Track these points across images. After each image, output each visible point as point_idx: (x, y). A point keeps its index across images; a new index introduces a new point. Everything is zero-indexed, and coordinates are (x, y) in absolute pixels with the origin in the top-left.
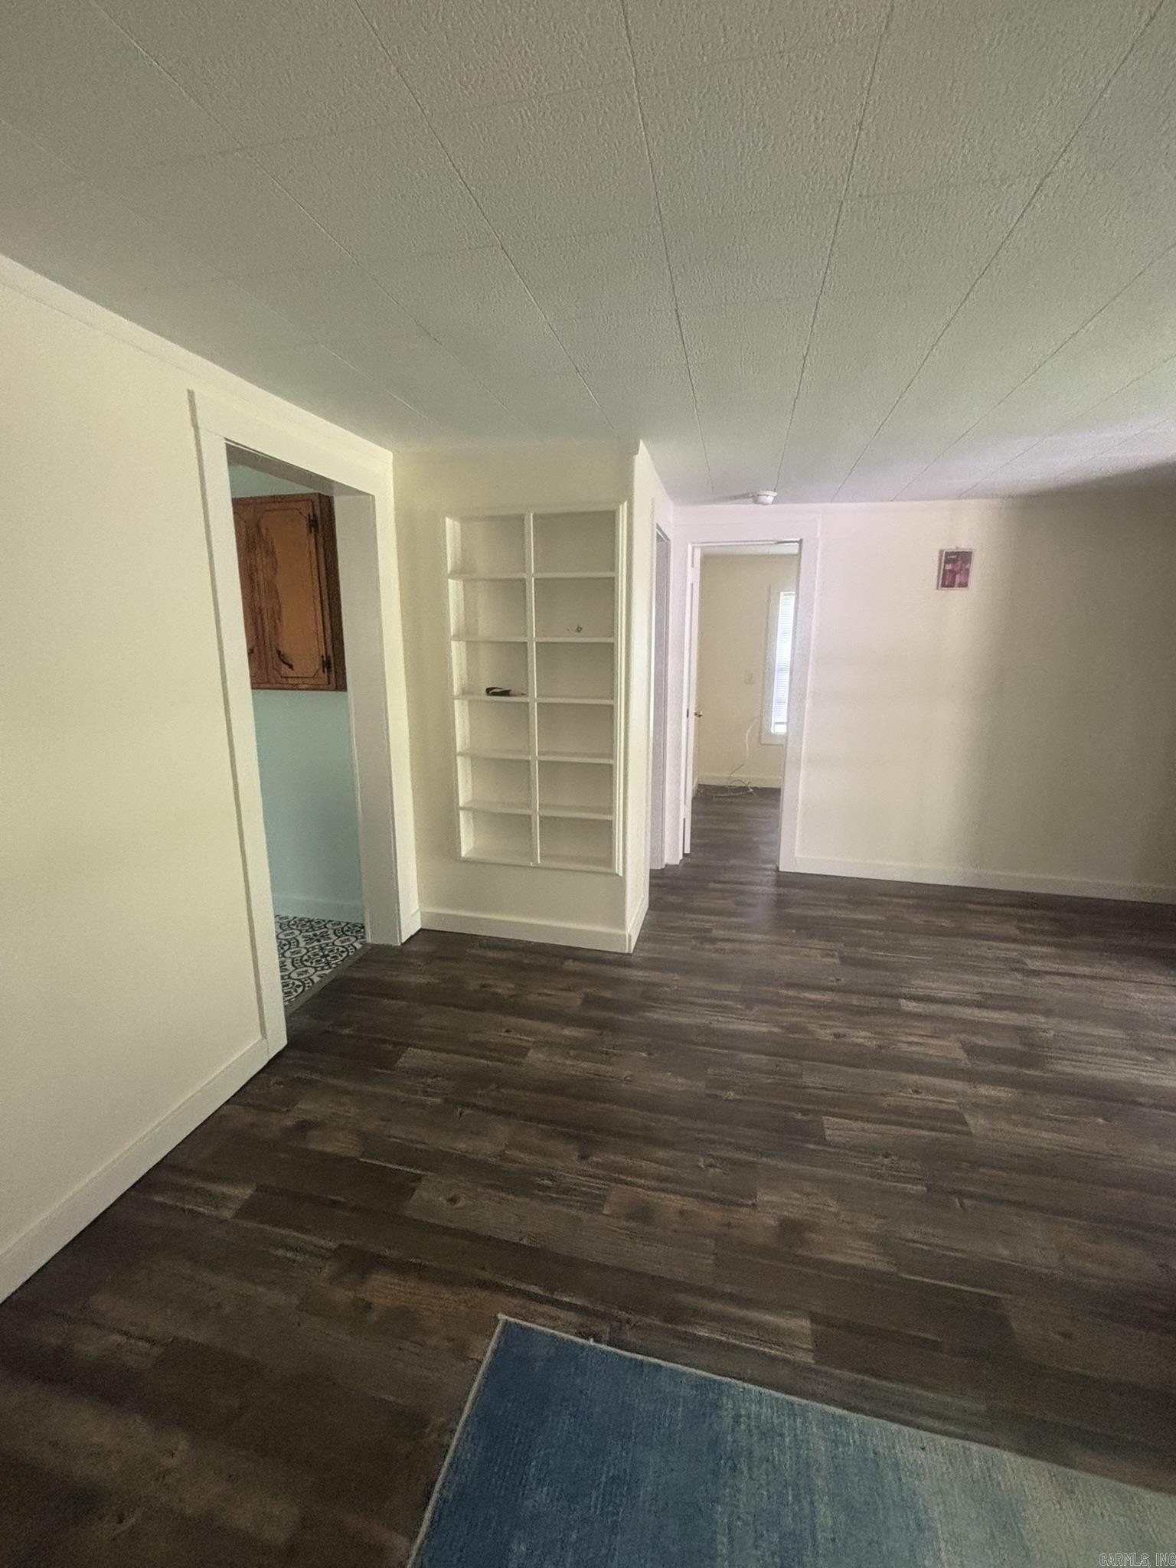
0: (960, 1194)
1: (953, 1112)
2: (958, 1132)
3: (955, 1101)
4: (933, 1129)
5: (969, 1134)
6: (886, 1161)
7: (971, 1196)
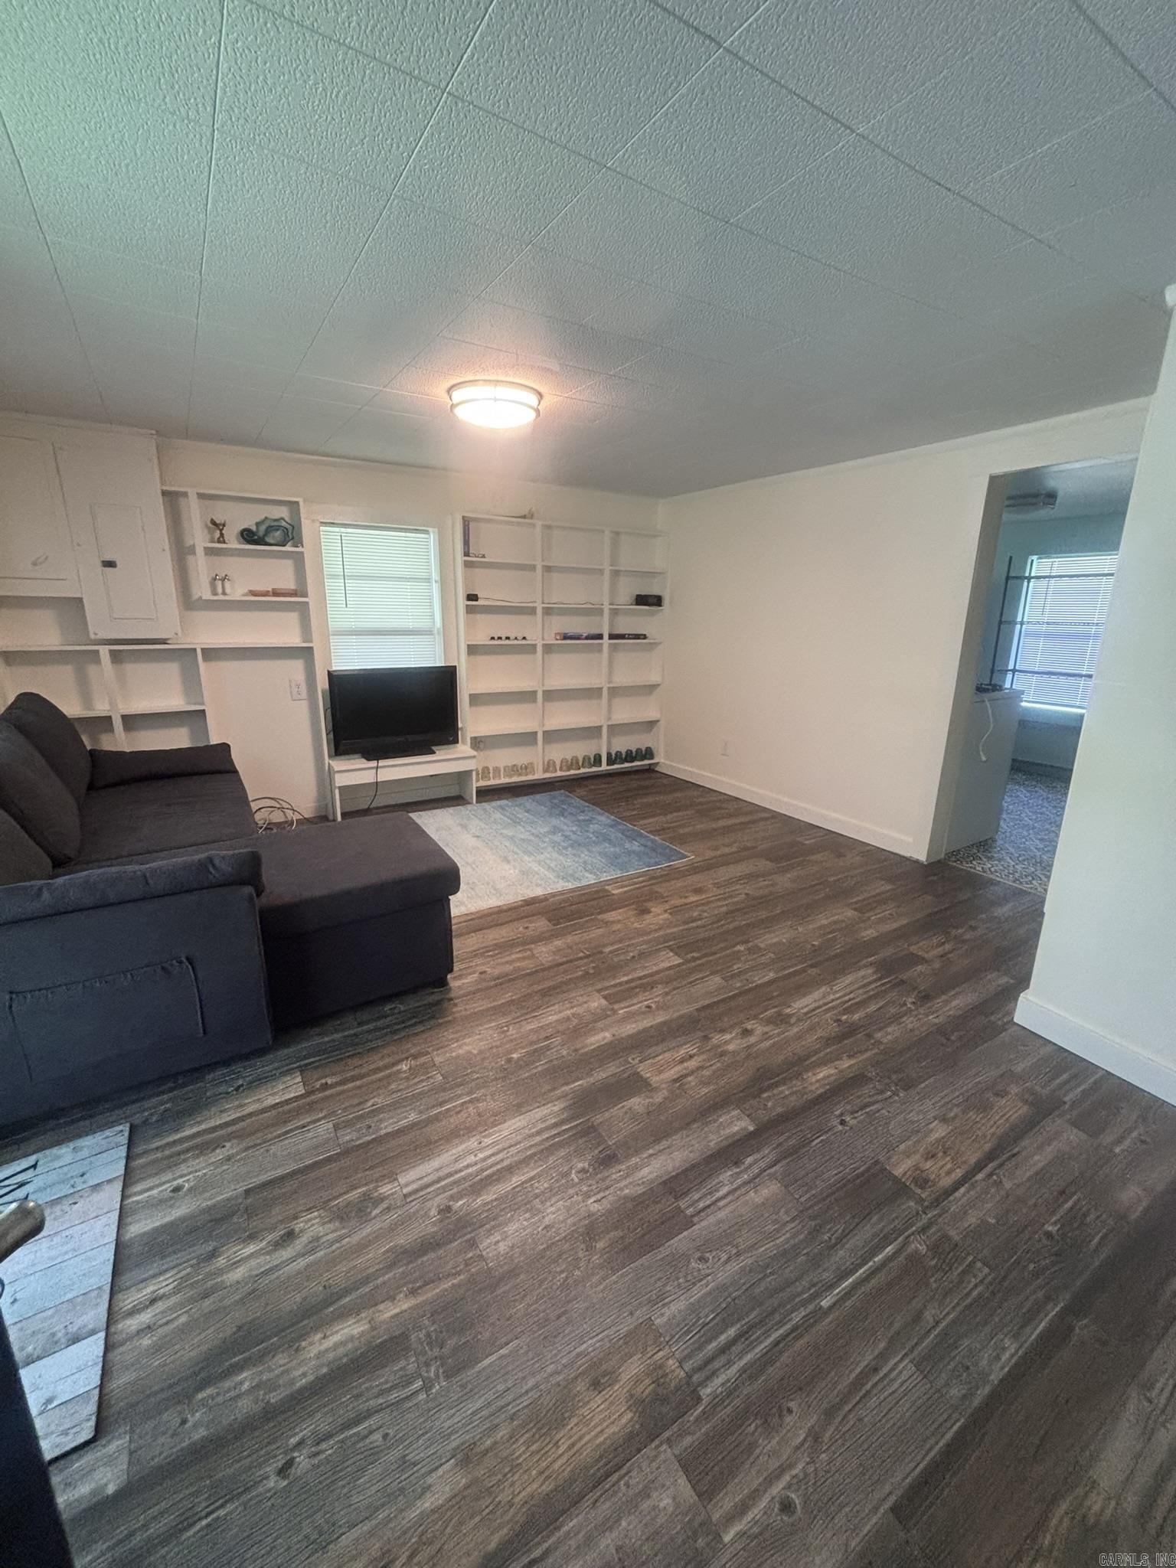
0: (587, 957)
1: (616, 1002)
2: (607, 988)
3: (621, 1012)
4: (621, 984)
5: (599, 991)
6: (631, 954)
7: (581, 958)
